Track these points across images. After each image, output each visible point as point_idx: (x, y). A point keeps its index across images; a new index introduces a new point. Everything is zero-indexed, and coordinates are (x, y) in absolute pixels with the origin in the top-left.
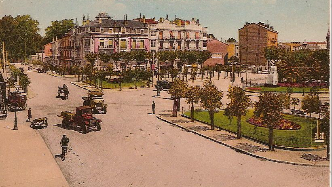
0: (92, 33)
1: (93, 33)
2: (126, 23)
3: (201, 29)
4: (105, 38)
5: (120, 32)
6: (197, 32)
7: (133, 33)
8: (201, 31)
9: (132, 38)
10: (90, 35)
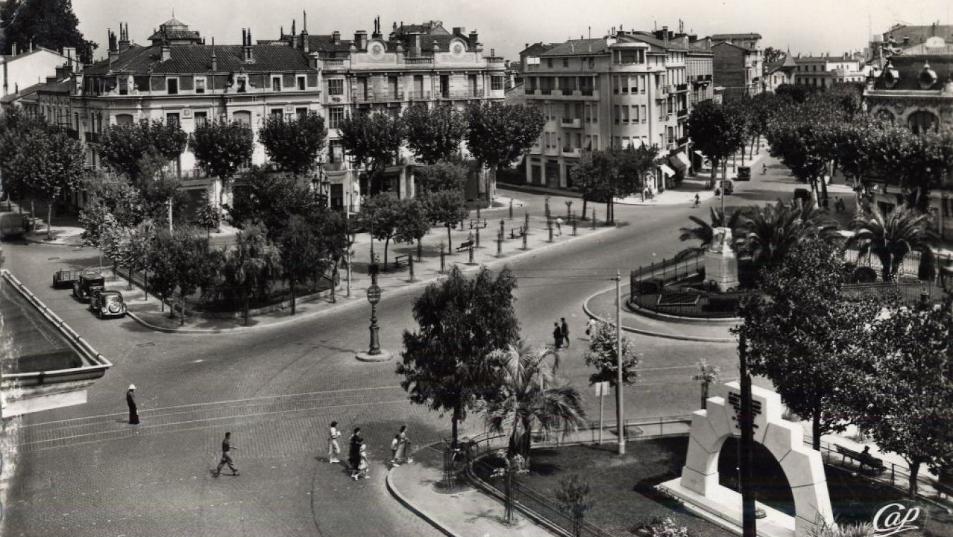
0: (138, 94)
1: (145, 94)
2: (249, 57)
3: (483, 64)
4: (183, 110)
5: (229, 89)
6: (472, 75)
7: (270, 90)
8: (483, 72)
9: (268, 104)
10: (134, 101)
